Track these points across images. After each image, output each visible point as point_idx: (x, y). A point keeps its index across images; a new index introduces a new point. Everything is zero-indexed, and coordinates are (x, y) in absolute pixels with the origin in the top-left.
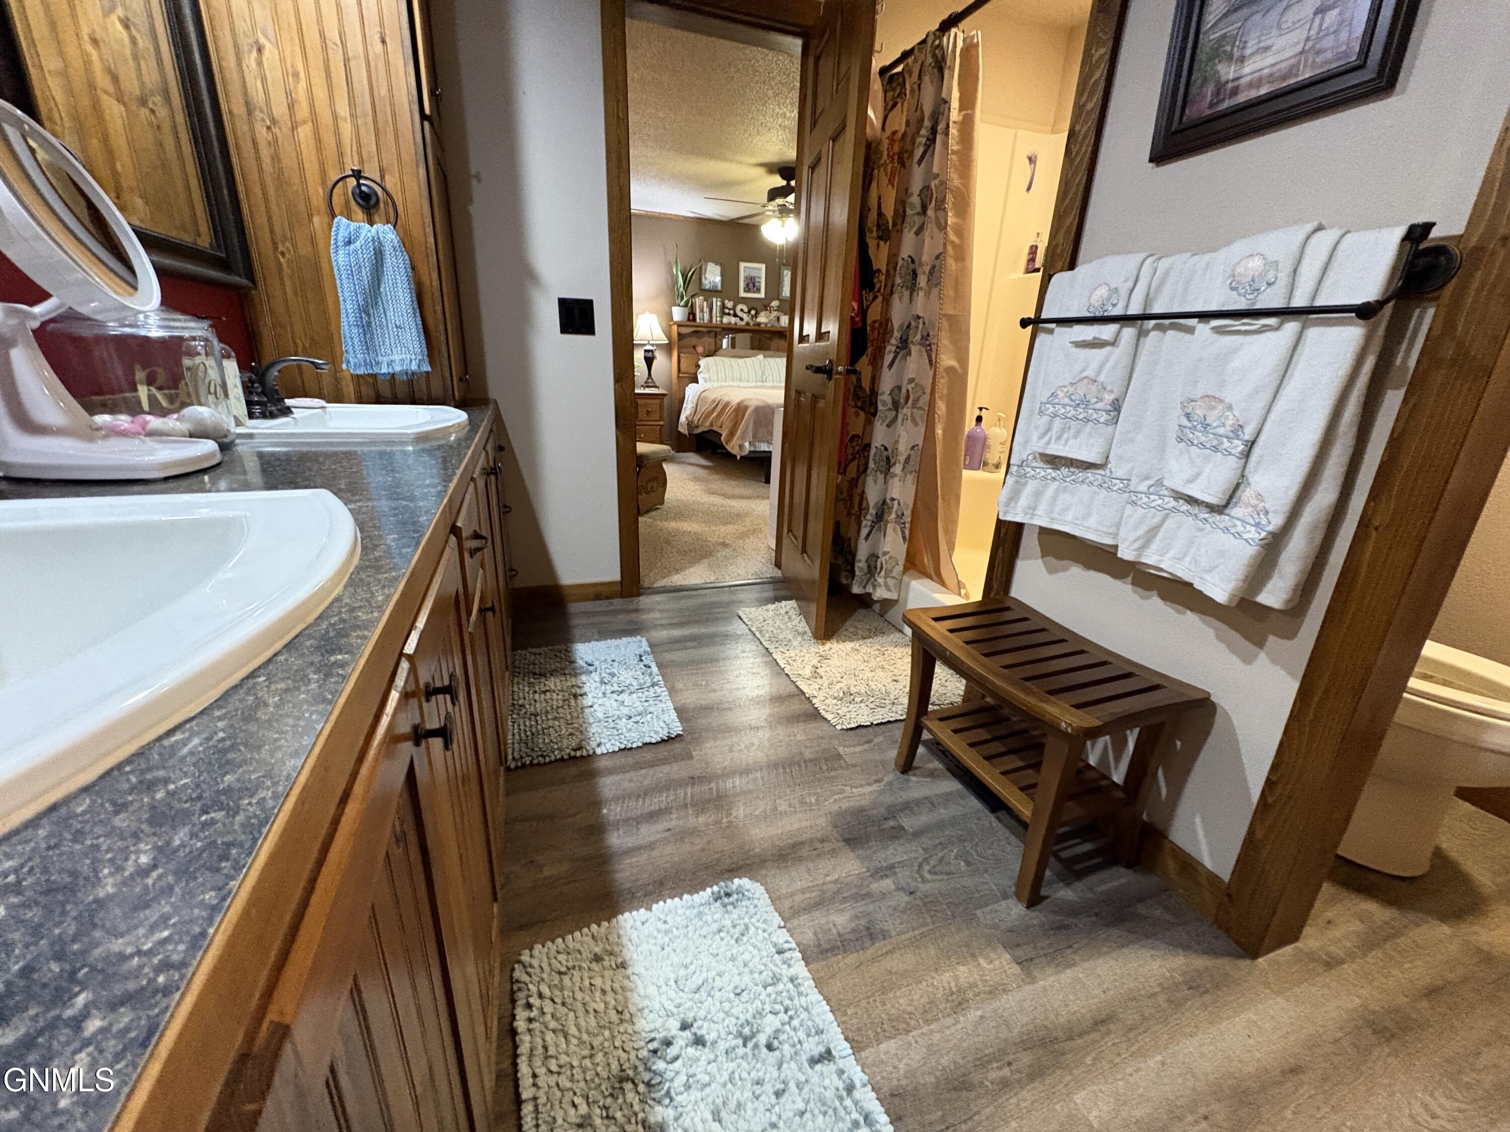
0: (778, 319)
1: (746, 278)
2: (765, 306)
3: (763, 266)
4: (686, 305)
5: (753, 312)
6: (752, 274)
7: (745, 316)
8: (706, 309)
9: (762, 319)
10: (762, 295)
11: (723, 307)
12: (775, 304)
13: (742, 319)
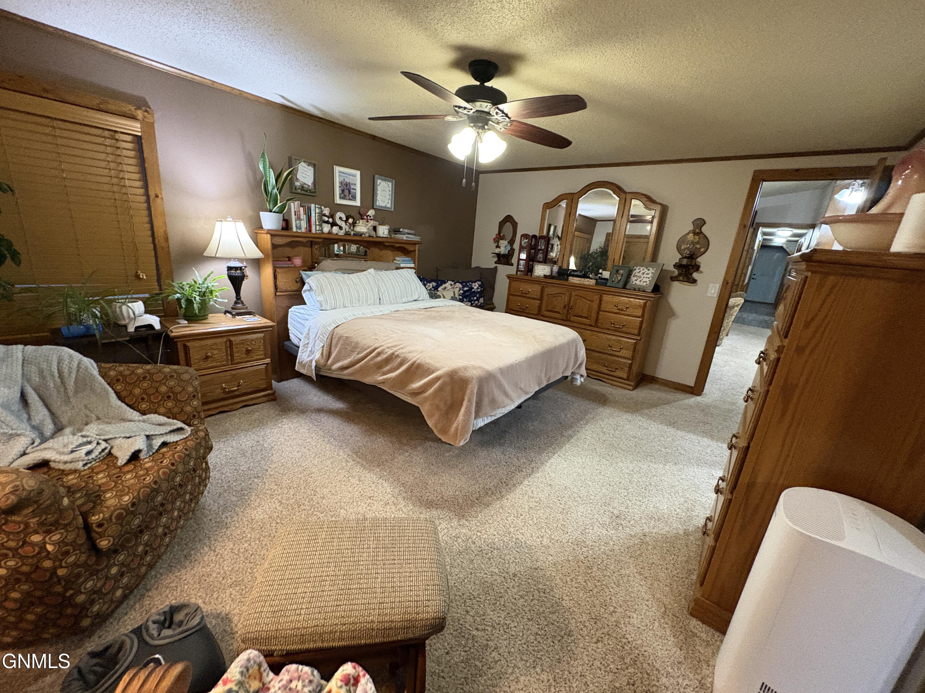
0: (375, 228)
1: (341, 183)
2: (361, 214)
3: (358, 173)
4: (280, 211)
5: (351, 221)
6: (347, 180)
7: (343, 224)
8: (303, 216)
9: (362, 228)
10: (358, 203)
11: (322, 215)
12: (371, 213)
13: (341, 228)
